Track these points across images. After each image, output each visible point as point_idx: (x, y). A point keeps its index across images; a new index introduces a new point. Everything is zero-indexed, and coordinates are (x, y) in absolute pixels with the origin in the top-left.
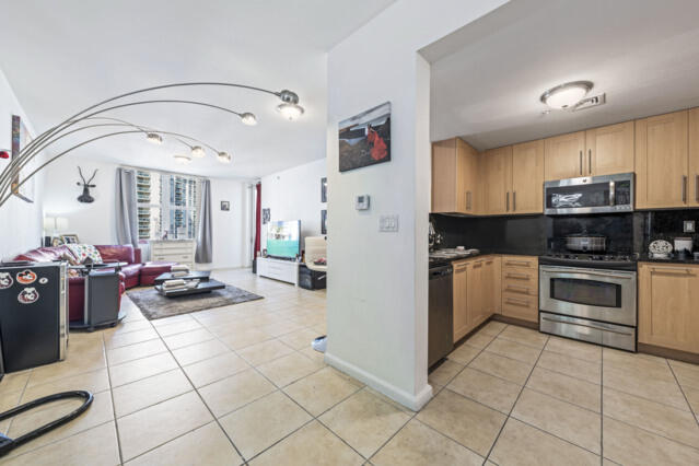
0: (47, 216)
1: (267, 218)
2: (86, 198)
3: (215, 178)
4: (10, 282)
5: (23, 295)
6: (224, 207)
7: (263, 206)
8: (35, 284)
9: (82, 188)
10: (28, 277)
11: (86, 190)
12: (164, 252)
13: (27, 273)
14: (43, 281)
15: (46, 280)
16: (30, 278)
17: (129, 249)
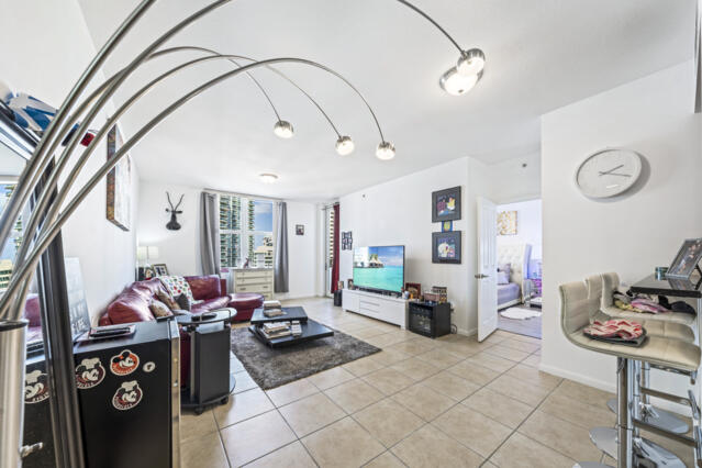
0: (140, 245)
1: (348, 244)
2: (174, 225)
3: (291, 200)
4: (100, 376)
5: (120, 395)
6: (300, 232)
7: (342, 229)
8: (138, 375)
9: (170, 214)
10: (126, 363)
11: (174, 217)
12: (247, 282)
13: (126, 355)
14: (149, 367)
15: (153, 366)
16: (129, 364)
17: (216, 280)
